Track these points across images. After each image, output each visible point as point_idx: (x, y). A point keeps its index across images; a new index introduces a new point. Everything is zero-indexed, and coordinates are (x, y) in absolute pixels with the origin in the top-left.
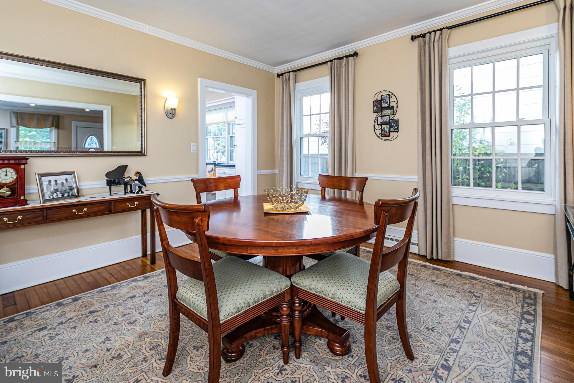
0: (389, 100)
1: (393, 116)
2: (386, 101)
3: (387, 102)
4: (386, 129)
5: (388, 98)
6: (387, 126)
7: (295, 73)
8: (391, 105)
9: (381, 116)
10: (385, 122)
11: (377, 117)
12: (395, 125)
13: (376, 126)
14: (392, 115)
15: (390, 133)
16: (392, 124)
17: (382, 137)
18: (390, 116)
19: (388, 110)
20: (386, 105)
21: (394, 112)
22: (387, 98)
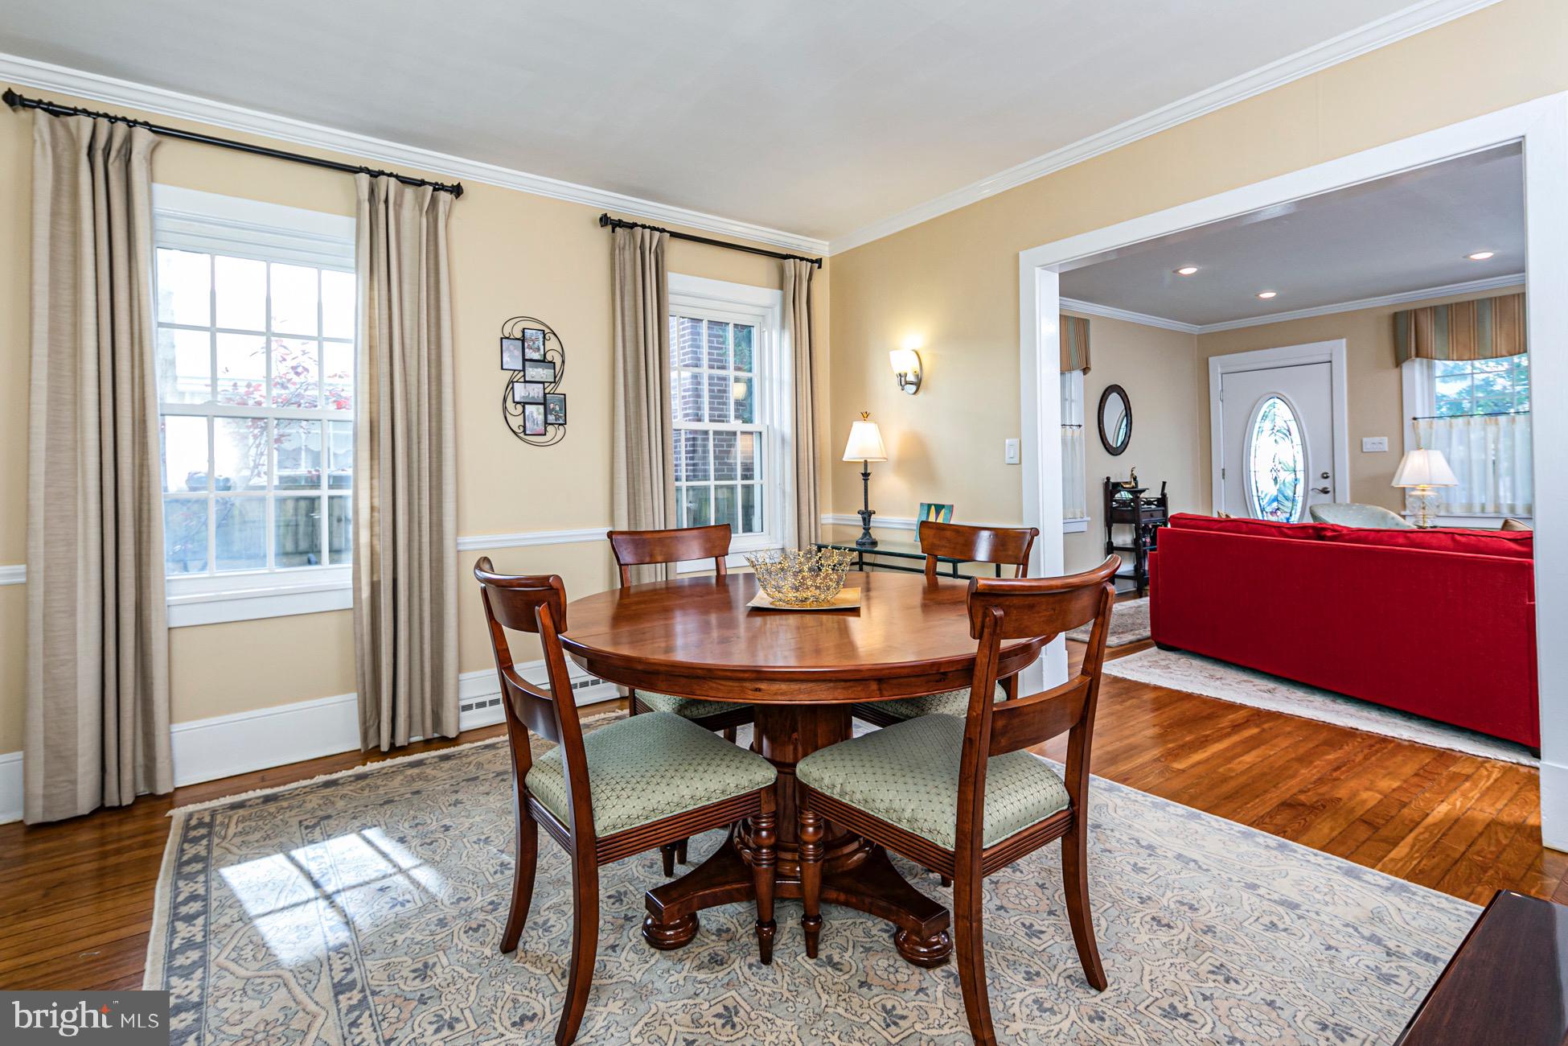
0: (544, 344)
1: (553, 385)
2: (536, 346)
3: (539, 349)
4: (535, 415)
5: (541, 340)
6: (538, 410)
7: (157, 138)
8: (549, 358)
9: (522, 380)
10: (533, 397)
11: (513, 382)
12: (558, 409)
13: (510, 404)
14: (551, 383)
15: (545, 428)
16: (552, 406)
17: (525, 434)
18: (546, 385)
19: (540, 370)
20: (536, 356)
21: (555, 377)
22: (537, 339)
